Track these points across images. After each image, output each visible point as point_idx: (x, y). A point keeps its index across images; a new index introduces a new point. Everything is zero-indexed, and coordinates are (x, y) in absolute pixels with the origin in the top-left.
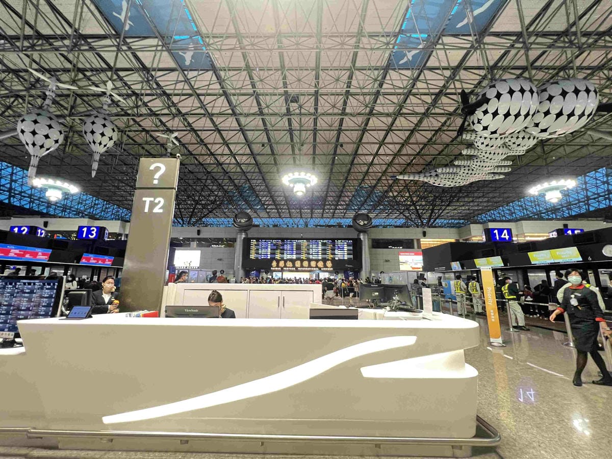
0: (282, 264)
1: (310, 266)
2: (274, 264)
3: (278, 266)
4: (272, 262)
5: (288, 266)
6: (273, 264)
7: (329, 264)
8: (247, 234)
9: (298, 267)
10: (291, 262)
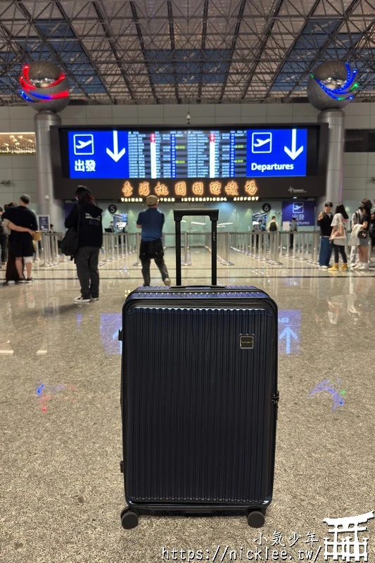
0: (144, 189)
1: (207, 192)
2: (127, 189)
3: (135, 193)
4: (122, 186)
5: (159, 193)
6: (124, 191)
7: (251, 188)
8: (58, 119)
9: (181, 197)
10: (166, 185)
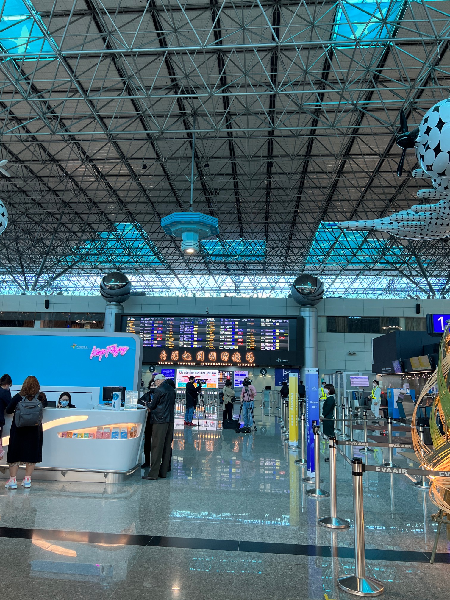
0: (175, 355)
1: (219, 359)
3: (169, 359)
4: (160, 353)
5: (185, 359)
6: (161, 356)
7: (250, 357)
8: (122, 309)
9: (201, 362)
10: (190, 354)
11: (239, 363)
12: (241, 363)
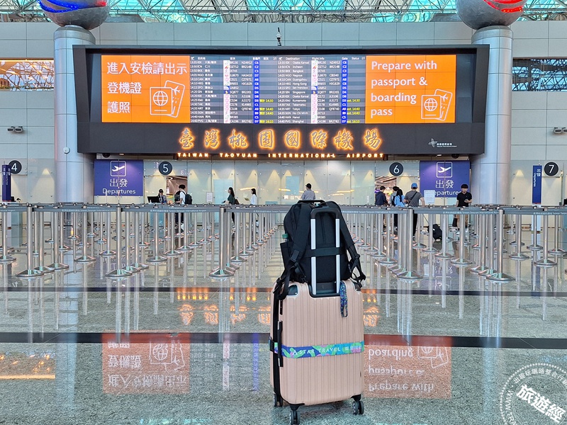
0: (212, 139)
1: (306, 146)
2: (187, 139)
3: (199, 145)
4: (179, 135)
5: (233, 145)
6: (182, 141)
7: (372, 140)
9: (268, 151)
10: (245, 134)
11: (348, 151)
12: (355, 151)
